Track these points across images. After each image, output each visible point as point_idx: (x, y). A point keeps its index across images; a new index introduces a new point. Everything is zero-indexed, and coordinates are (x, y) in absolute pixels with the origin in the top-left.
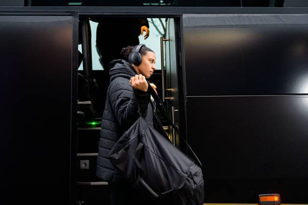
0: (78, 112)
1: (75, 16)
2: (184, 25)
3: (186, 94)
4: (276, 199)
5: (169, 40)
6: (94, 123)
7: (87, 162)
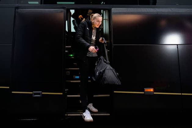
0: (66, 51)
1: (65, 9)
2: (112, 12)
3: (113, 44)
4: (152, 90)
5: (105, 19)
6: (71, 55)
7: (69, 72)
